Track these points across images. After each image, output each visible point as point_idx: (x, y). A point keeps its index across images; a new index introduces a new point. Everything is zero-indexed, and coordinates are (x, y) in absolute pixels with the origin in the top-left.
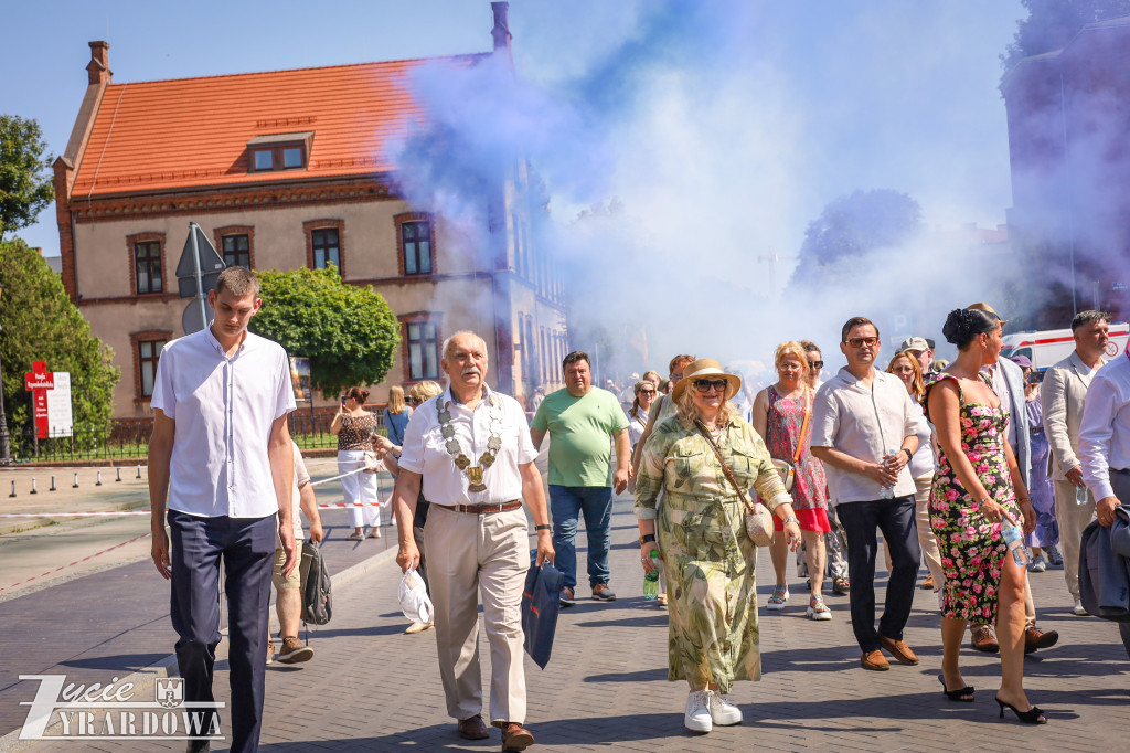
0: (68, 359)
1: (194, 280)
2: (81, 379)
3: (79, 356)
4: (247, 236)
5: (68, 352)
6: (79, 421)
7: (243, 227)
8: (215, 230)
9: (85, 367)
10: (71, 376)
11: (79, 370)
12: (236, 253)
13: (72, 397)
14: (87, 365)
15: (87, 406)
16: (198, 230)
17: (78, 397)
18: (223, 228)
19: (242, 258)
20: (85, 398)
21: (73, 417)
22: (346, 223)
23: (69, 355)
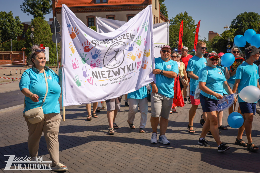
0: (49, 44)
1: (54, 29)
2: (51, 48)
3: (51, 44)
4: (94, 18)
5: (49, 42)
6: (51, 58)
7: (93, 16)
8: (87, 16)
9: (52, 46)
10: (49, 48)
11: (51, 47)
12: (91, 22)
13: (49, 53)
14: (53, 45)
15: (53, 54)
16: (55, 18)
17: (51, 52)
18: (88, 16)
19: (92, 23)
20: (52, 53)
21: (49, 57)
22: (116, 16)
23: (49, 43)
